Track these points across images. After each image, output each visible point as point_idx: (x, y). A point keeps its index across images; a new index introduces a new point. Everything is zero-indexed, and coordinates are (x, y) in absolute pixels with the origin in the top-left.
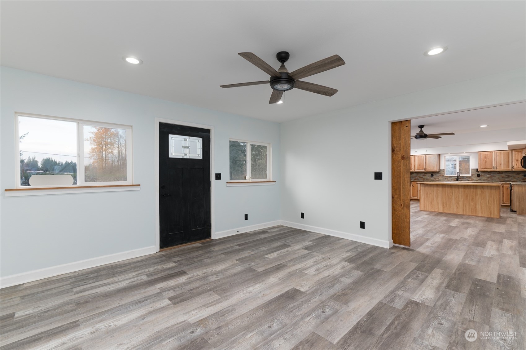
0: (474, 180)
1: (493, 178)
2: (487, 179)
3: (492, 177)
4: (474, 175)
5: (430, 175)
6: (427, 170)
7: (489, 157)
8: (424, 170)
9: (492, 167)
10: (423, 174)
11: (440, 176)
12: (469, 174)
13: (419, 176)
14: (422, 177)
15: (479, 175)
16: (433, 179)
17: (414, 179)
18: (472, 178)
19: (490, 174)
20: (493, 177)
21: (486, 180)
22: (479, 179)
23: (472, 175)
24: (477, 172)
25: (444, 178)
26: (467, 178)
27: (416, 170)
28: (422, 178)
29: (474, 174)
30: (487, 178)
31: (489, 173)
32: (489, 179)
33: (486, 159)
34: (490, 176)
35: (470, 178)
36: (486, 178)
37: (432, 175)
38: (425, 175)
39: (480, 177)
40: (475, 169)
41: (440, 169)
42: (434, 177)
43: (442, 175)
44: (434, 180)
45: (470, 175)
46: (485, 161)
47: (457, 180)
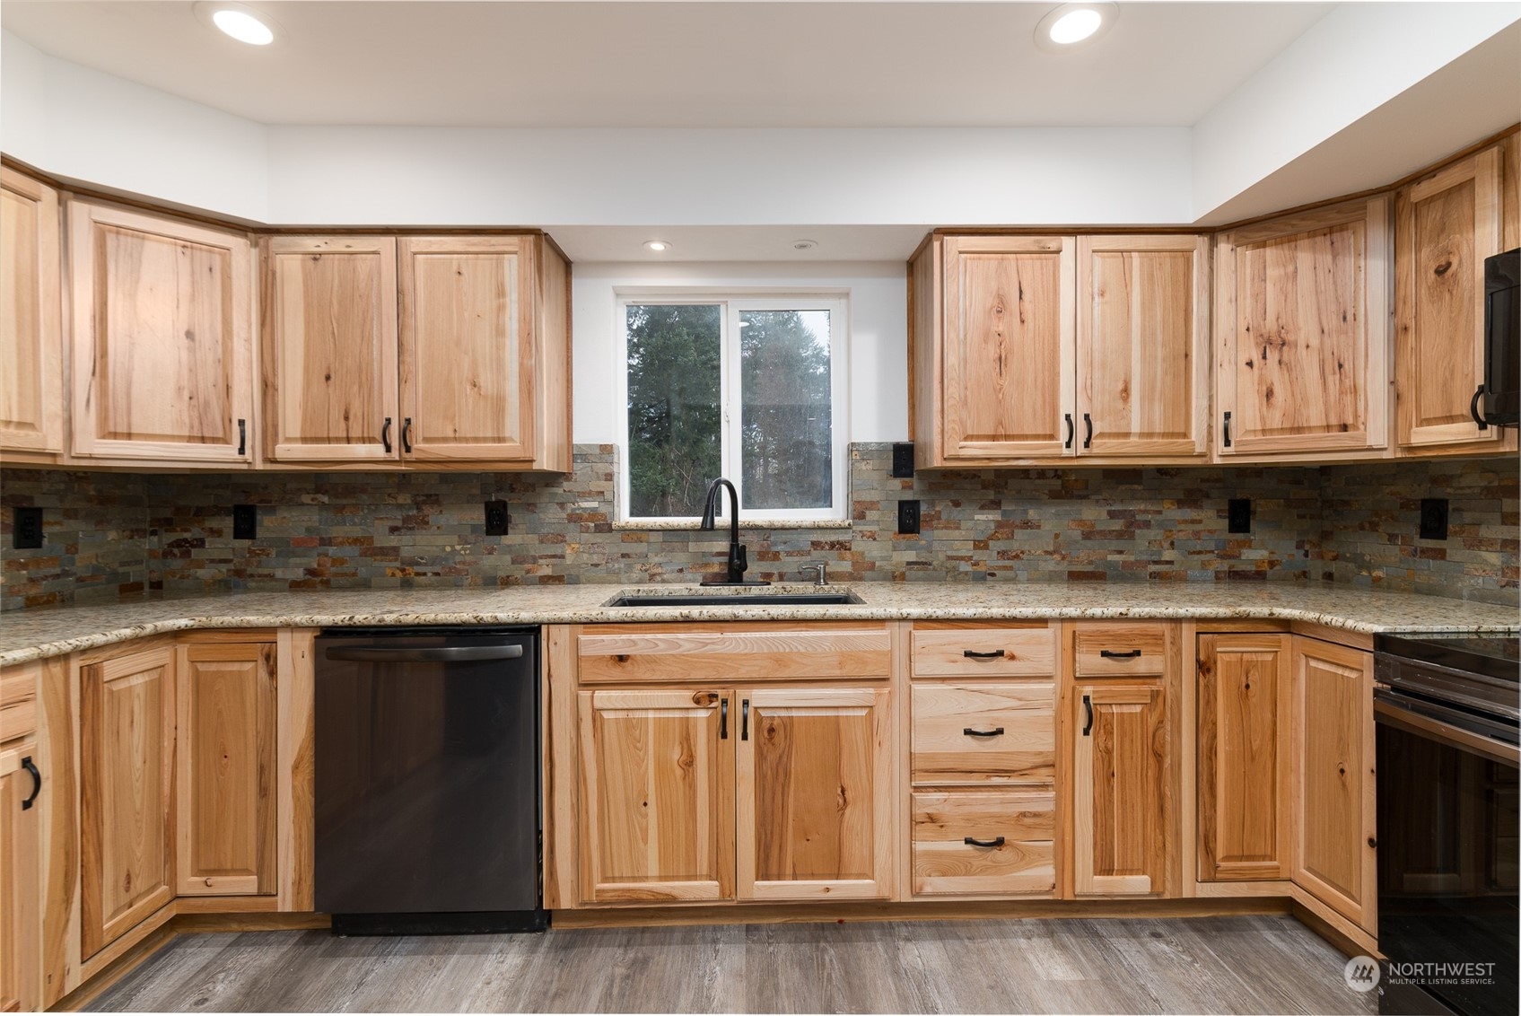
0: (872, 567)
1: (1021, 540)
2: (978, 555)
3: (1011, 537)
4: (871, 515)
5: (478, 516)
6: (421, 448)
7: (1027, 305)
8: (377, 450)
9: (1055, 423)
10: (404, 499)
11: (572, 533)
12: (825, 498)
13: (357, 532)
14: (393, 541)
15: (909, 519)
16: (498, 562)
17: (299, 574)
18: (858, 546)
19: (996, 504)
20: (1019, 534)
21: (965, 567)
22: (911, 556)
23: (859, 512)
24: (897, 484)
25: (610, 545)
26: (816, 545)
27: (292, 450)
28: (396, 550)
29: (872, 505)
30: (976, 547)
31: (991, 495)
32: (989, 559)
33: (1001, 329)
34: (999, 525)
35: (842, 546)
36: (966, 549)
37: (497, 522)
38: (425, 522)
39: (925, 536)
40: (881, 448)
41: (577, 440)
42: (512, 539)
43: (593, 514)
44: (518, 573)
45: (834, 514)
46: (992, 352)
47: (734, 573)
